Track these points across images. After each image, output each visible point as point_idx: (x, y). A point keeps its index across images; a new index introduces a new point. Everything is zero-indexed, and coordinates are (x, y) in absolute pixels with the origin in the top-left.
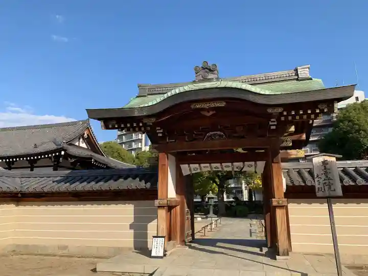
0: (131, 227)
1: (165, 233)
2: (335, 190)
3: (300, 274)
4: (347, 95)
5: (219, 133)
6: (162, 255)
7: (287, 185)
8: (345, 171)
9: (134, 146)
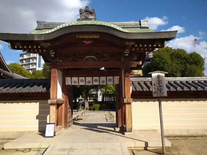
0: (37, 117)
1: (54, 121)
2: (163, 93)
3: (144, 142)
4: (173, 36)
5: (93, 57)
6: (53, 135)
7: (132, 91)
8: (169, 83)
9: (31, 67)
